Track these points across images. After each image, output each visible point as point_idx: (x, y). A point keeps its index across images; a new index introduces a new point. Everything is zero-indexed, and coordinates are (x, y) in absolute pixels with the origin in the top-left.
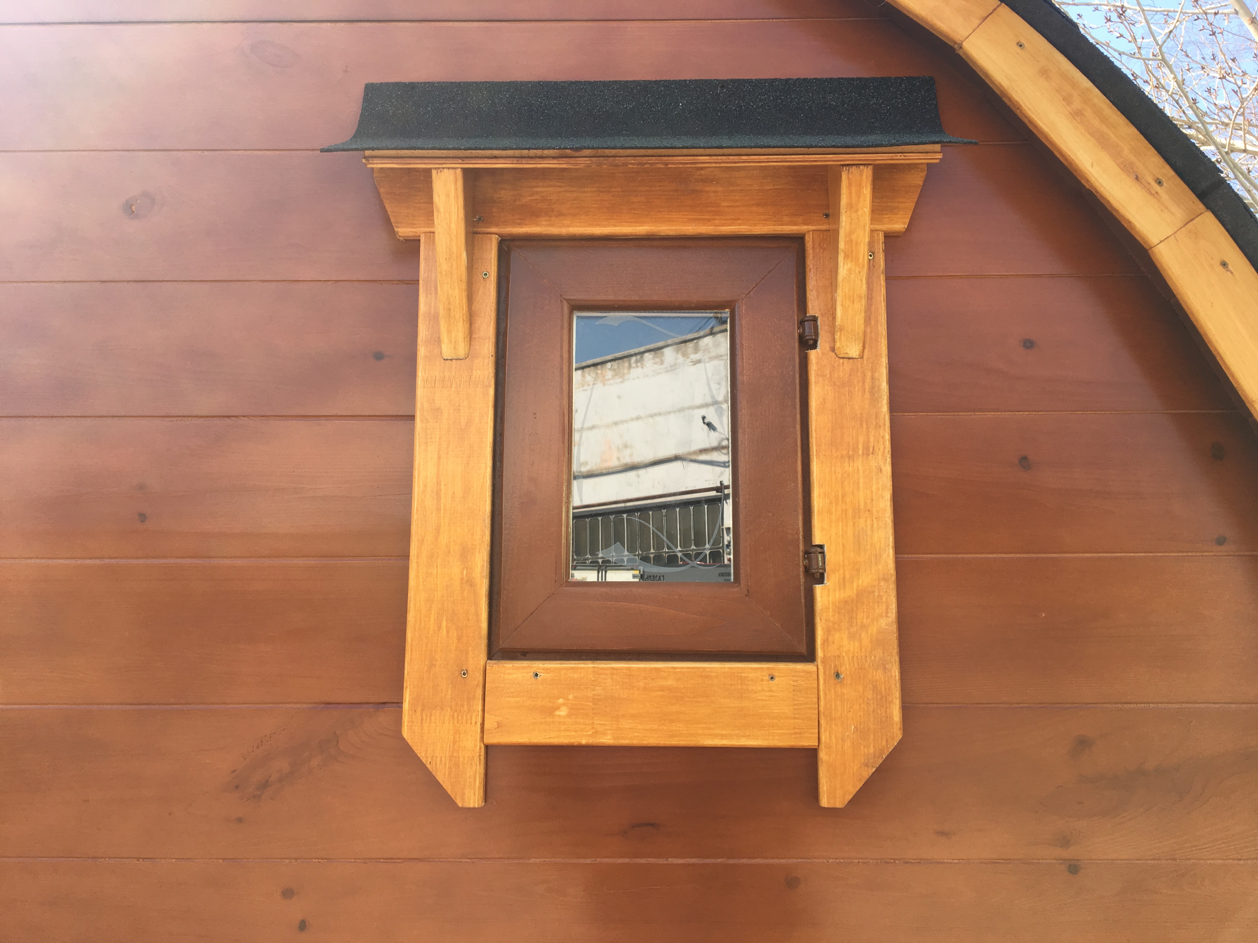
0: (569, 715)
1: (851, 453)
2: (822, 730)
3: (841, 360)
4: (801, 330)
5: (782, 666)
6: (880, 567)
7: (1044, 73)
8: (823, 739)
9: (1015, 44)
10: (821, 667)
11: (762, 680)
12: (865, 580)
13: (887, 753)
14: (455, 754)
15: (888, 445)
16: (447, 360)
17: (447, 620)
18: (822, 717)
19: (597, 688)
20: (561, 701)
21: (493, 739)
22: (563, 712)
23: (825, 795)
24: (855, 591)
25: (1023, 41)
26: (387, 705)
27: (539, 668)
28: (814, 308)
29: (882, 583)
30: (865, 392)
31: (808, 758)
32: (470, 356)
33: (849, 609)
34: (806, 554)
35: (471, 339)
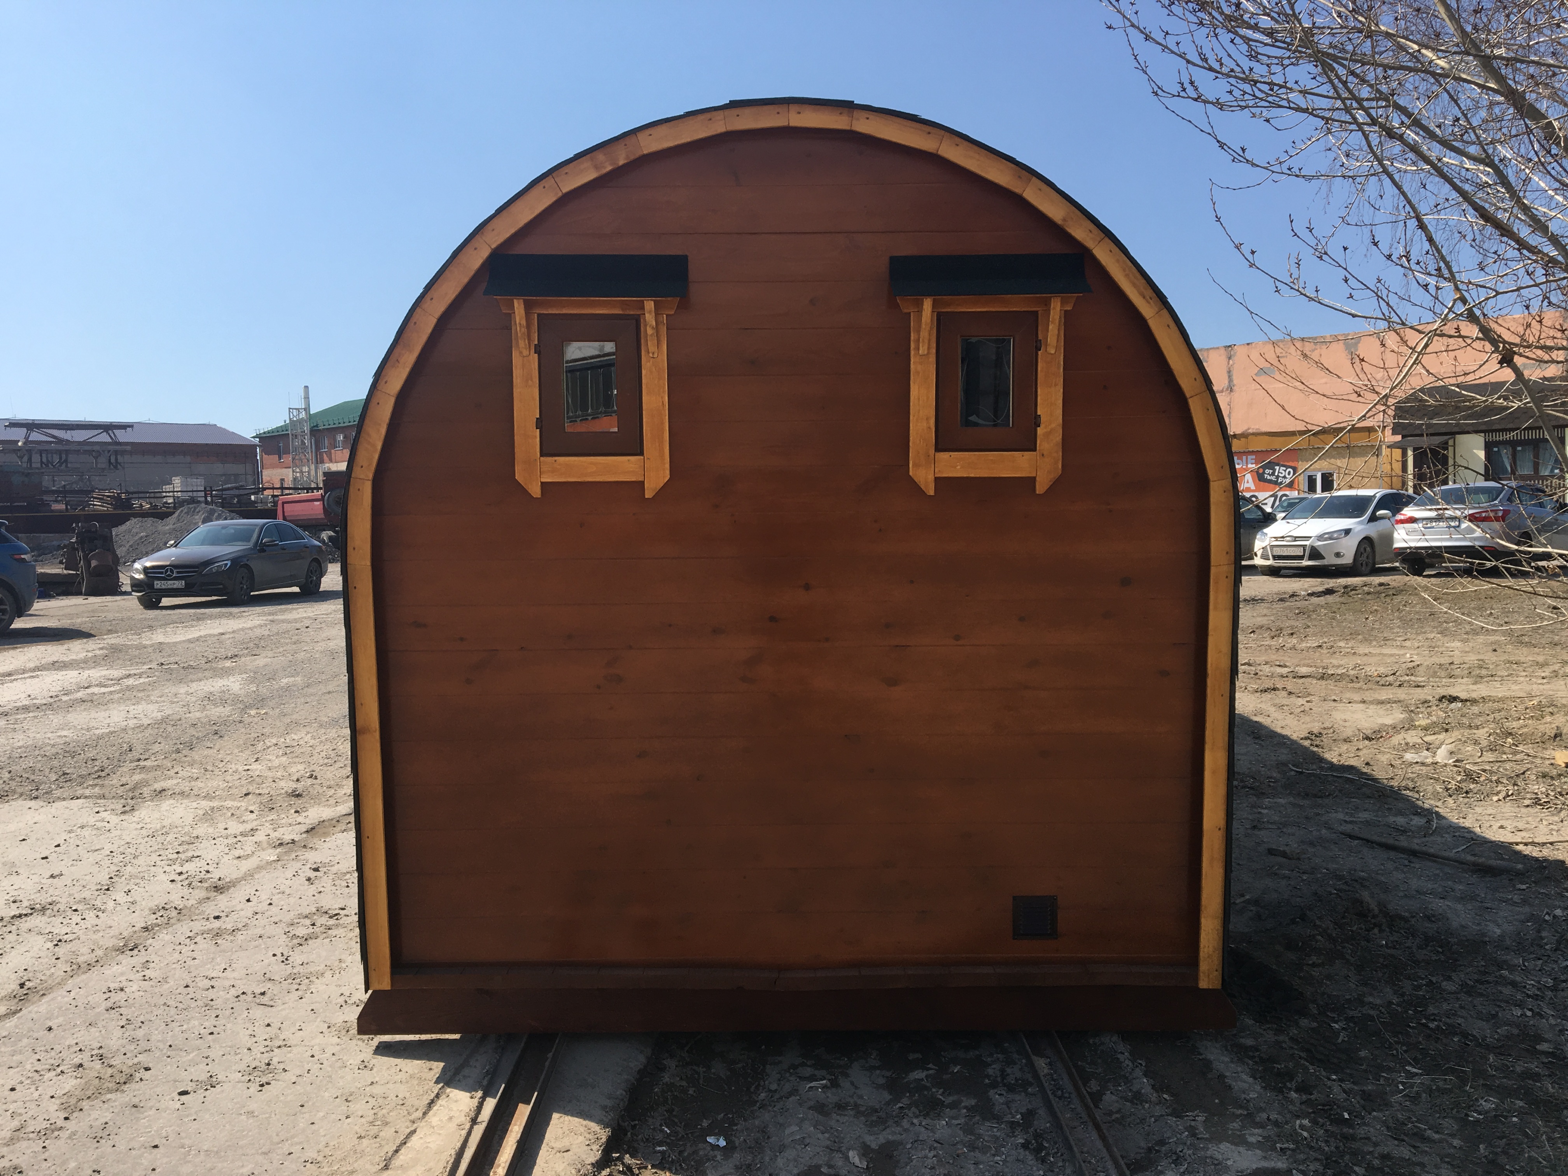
0: (960, 468)
1: (1050, 385)
2: (1037, 471)
3: (1048, 355)
4: (1036, 345)
5: (1026, 453)
6: (1058, 421)
7: (1118, 261)
8: (1038, 474)
9: (1109, 251)
10: (1038, 453)
11: (1020, 457)
12: (1053, 426)
13: (1057, 477)
14: (926, 479)
15: (1062, 382)
16: (922, 355)
17: (923, 441)
18: (1037, 467)
19: (969, 460)
20: (958, 464)
21: (938, 476)
23: (1038, 490)
24: (1049, 429)
25: (1112, 250)
26: (904, 465)
27: (950, 454)
28: (1040, 337)
29: (1058, 426)
30: (1056, 365)
31: (1033, 480)
32: (928, 353)
33: (1047, 435)
34: (1035, 418)
35: (929, 348)
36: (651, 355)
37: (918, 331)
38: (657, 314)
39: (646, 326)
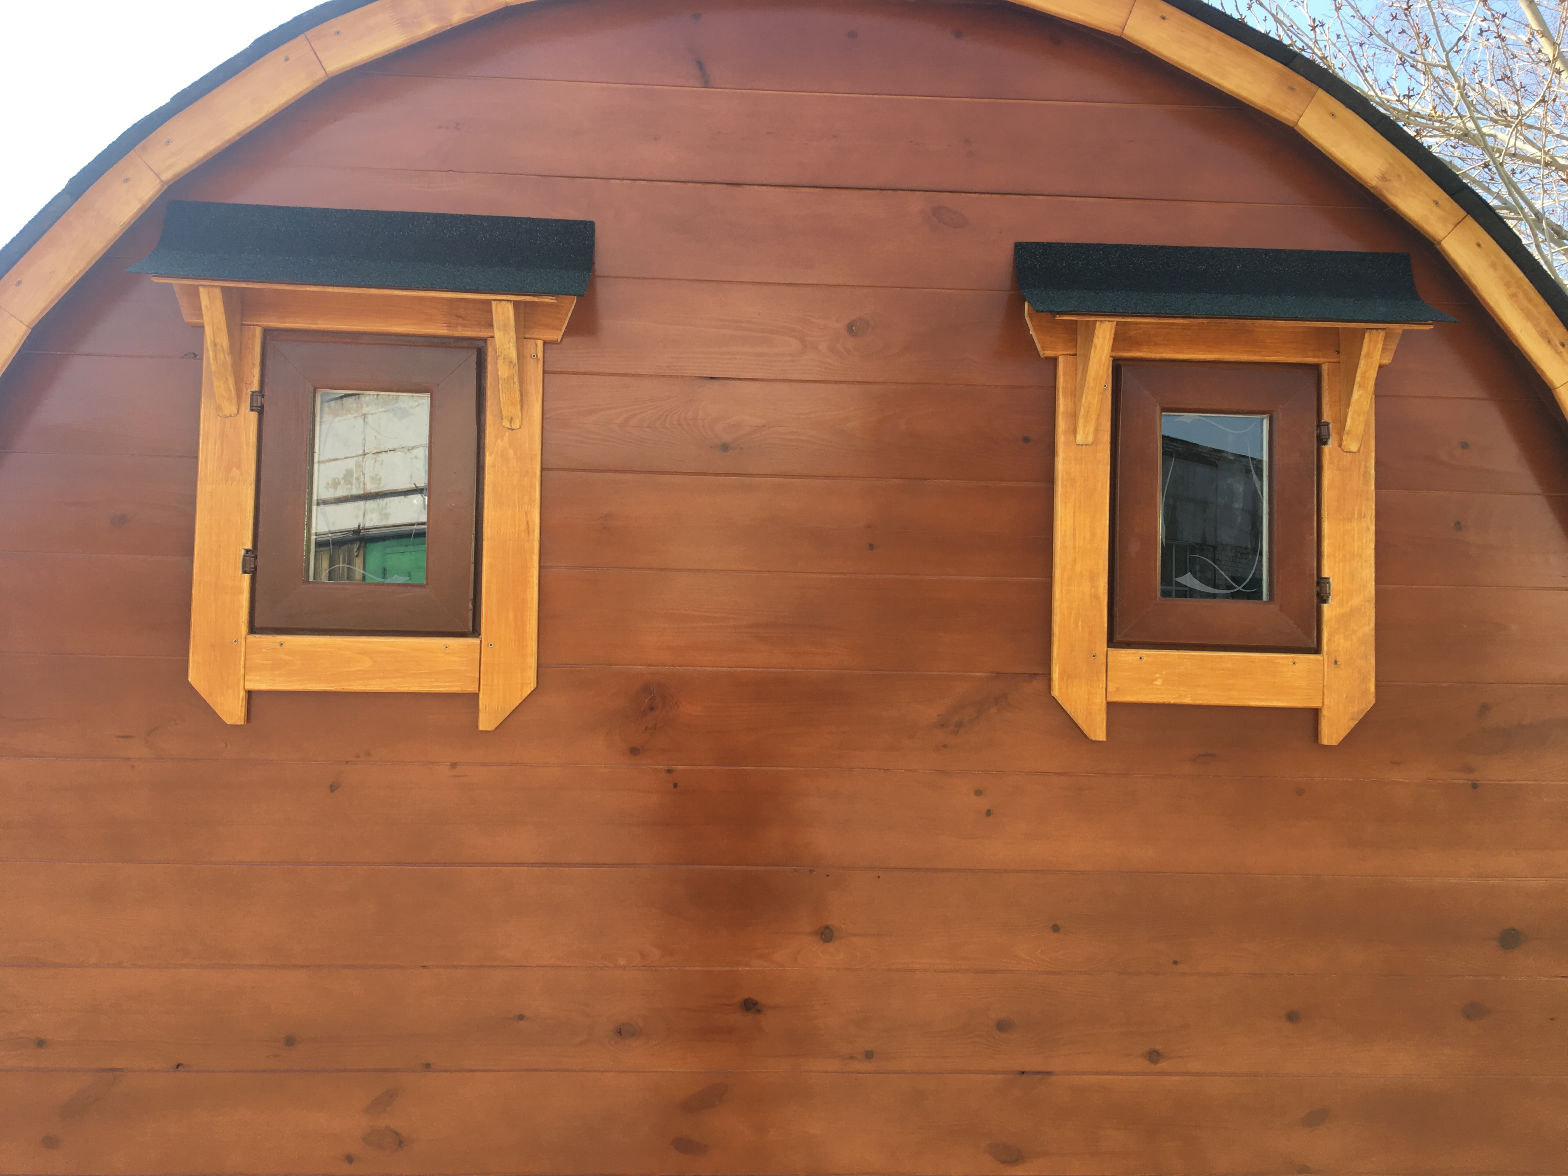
0: (1163, 685)
1: (1350, 517)
2: (1325, 697)
3: (1345, 454)
4: (1319, 431)
5: (1300, 656)
6: (1366, 593)
7: (1493, 265)
8: (1326, 703)
9: (1475, 245)
10: (1326, 657)
11: (1288, 665)
12: (1356, 601)
13: (1365, 712)
14: (1089, 707)
15: (1374, 512)
16: (1079, 445)
17: (1082, 622)
18: (1325, 688)
19: (1181, 667)
20: (1157, 675)
21: (1112, 699)
22: (1159, 682)
23: (1326, 737)
24: (1349, 608)
25: (1481, 243)
26: (1038, 676)
27: (1143, 654)
28: (1327, 416)
29: (1367, 604)
30: (1360, 475)
31: (1315, 714)
32: (1095, 442)
33: (1344, 619)
34: (1318, 583)
35: (1097, 431)
36: (506, 423)
37: (1075, 395)
38: (521, 339)
39: (496, 358)
